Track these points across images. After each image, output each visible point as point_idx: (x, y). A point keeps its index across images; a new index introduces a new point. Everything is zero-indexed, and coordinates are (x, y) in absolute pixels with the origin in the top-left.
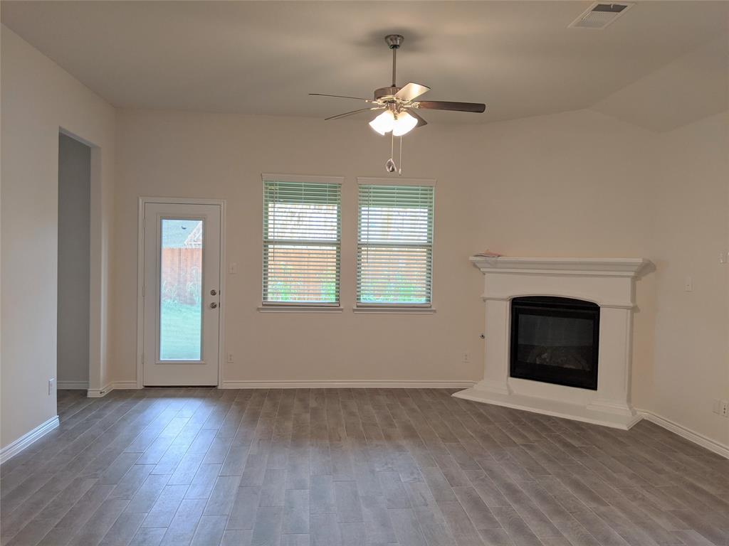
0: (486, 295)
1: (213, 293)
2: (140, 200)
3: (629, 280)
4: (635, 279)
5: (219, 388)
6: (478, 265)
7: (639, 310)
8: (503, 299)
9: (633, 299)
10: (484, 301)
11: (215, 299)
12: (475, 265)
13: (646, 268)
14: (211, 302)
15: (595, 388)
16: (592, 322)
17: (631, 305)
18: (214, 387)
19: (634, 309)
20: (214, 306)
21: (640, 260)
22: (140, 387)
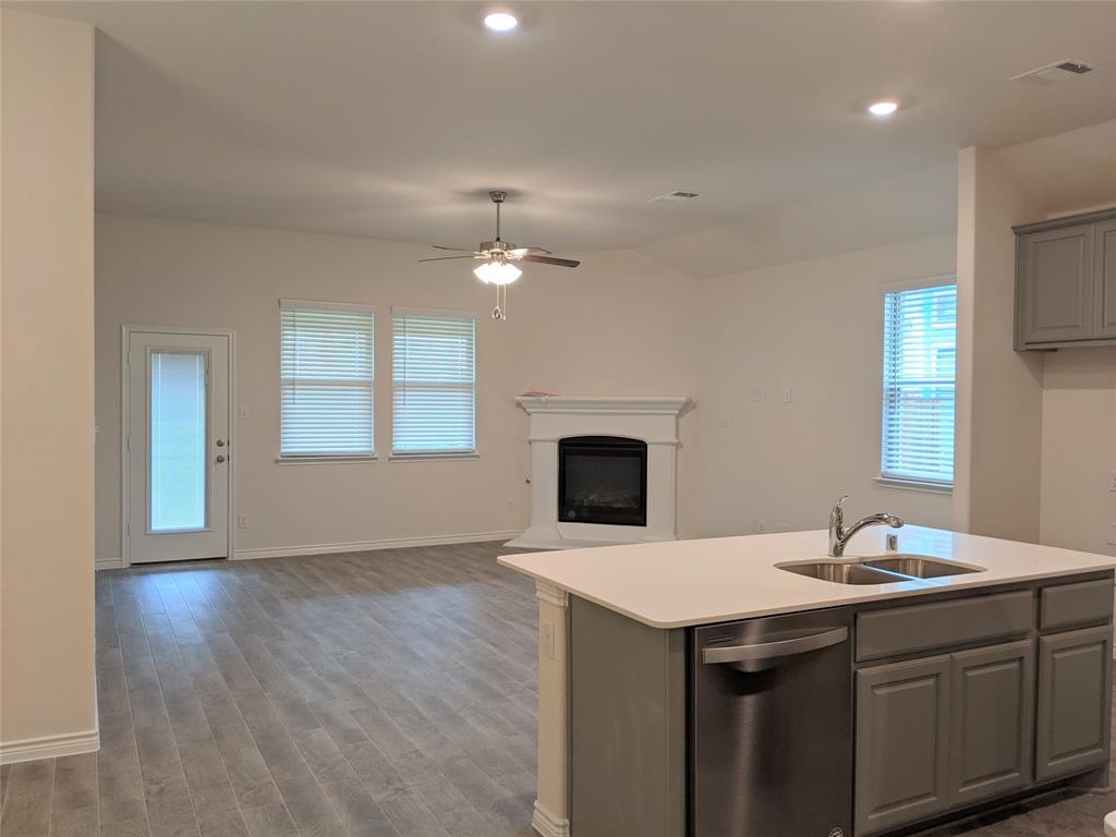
0: (532, 437)
1: (220, 444)
2: (124, 330)
3: (673, 418)
4: (678, 416)
5: (230, 559)
6: (524, 405)
7: (682, 447)
8: (551, 441)
9: (677, 436)
10: (530, 443)
11: (222, 451)
12: (519, 405)
13: (688, 406)
14: (217, 455)
15: (645, 525)
16: (639, 459)
17: (676, 441)
18: (223, 558)
19: (678, 445)
20: (220, 460)
21: (684, 399)
22: (126, 565)
